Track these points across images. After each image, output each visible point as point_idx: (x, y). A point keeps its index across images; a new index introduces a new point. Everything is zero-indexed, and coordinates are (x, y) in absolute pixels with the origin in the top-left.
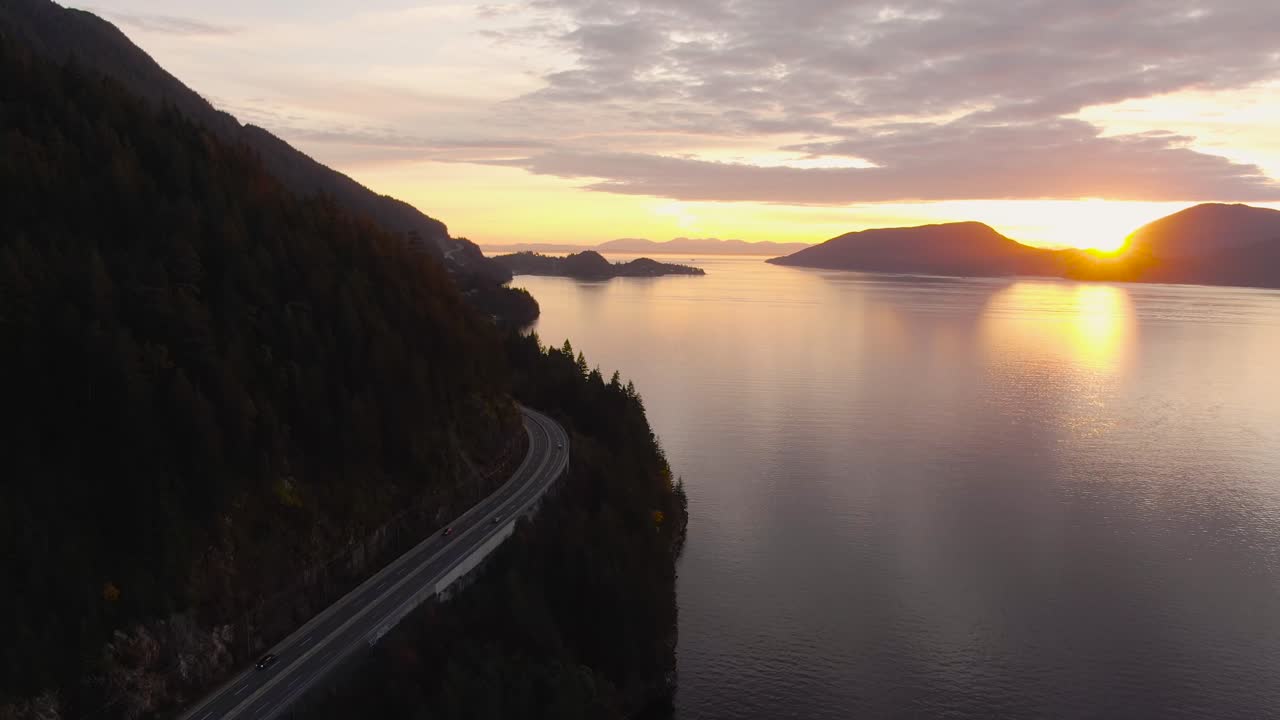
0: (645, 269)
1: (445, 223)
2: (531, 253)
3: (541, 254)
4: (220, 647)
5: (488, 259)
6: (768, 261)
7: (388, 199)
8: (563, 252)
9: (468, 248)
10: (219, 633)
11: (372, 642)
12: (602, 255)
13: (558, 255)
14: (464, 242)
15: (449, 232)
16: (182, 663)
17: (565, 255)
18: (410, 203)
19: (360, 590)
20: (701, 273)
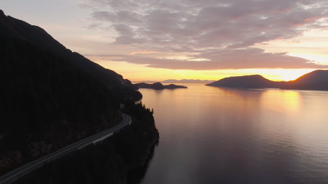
0: (172, 87)
1: (122, 75)
2: (144, 83)
3: (147, 83)
4: (50, 148)
5: (133, 84)
6: (205, 85)
7: (108, 69)
8: (152, 83)
9: (128, 82)
10: (50, 146)
11: (78, 149)
12: (162, 84)
13: (151, 84)
14: (127, 80)
15: (123, 78)
16: (43, 150)
17: (152, 84)
18: (114, 71)
19: (78, 142)
20: (187, 88)
